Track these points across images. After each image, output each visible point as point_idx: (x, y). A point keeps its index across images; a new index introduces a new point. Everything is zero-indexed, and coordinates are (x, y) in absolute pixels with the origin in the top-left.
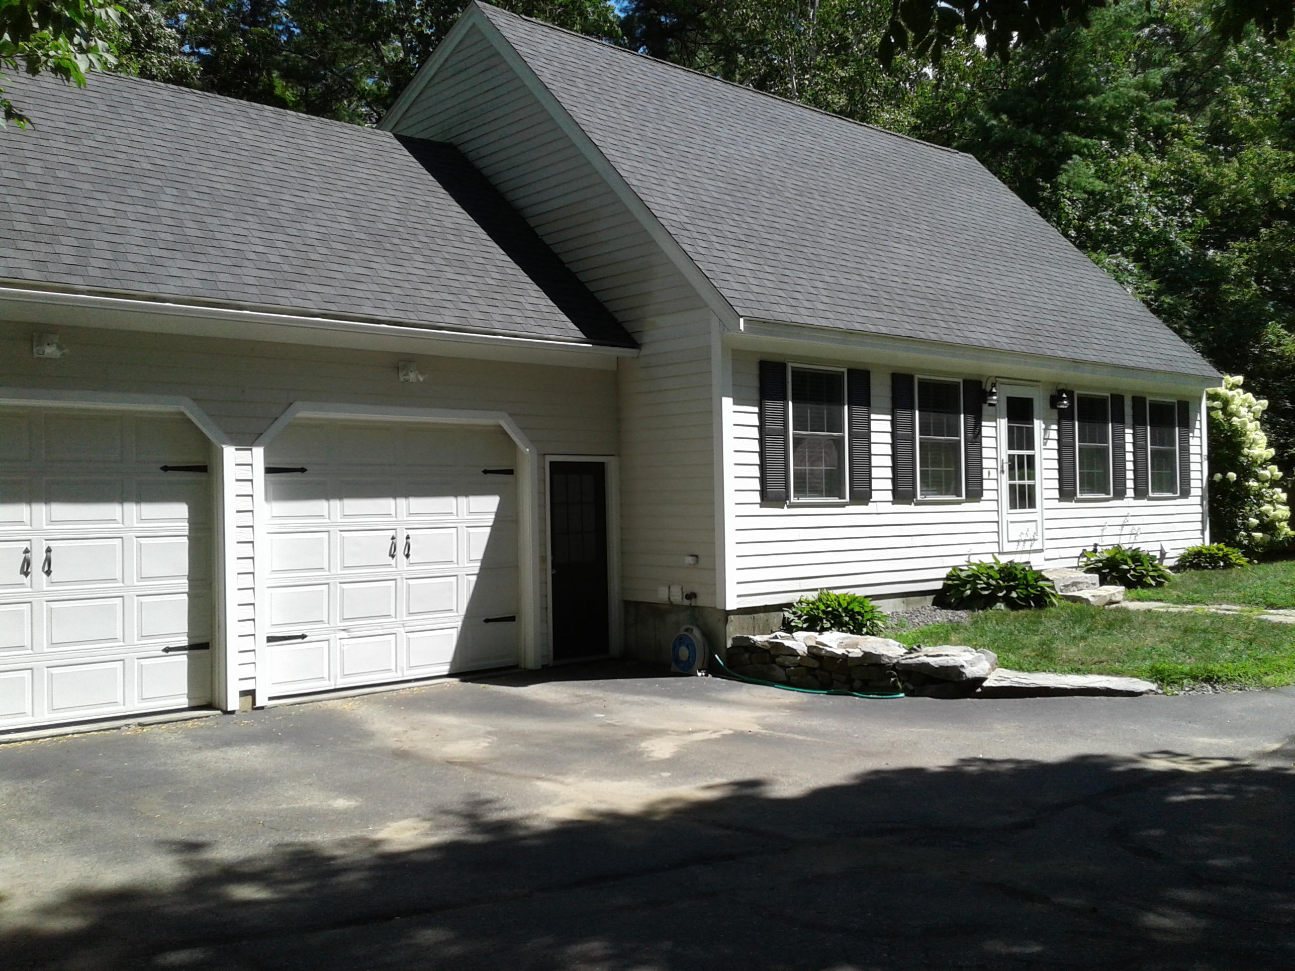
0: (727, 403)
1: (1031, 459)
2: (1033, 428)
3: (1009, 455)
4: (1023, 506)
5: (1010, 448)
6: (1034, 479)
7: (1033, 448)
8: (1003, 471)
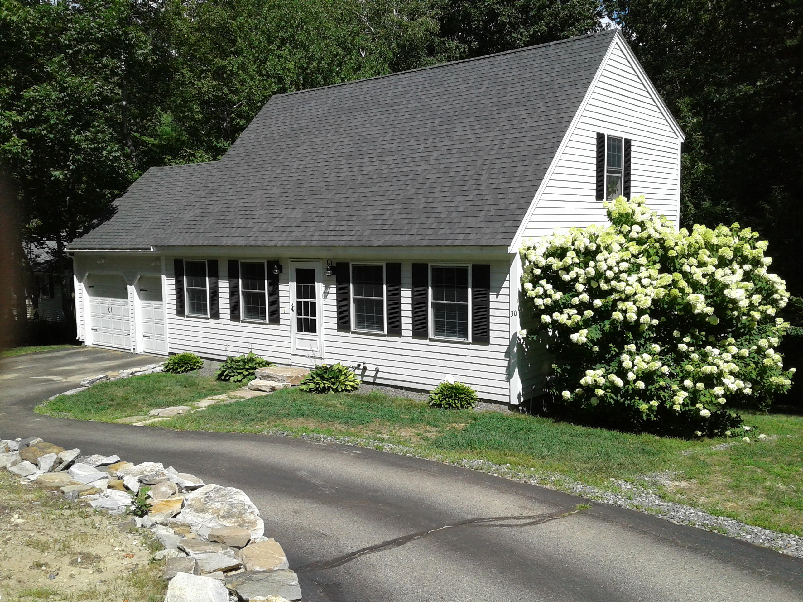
0: (164, 277)
1: (314, 304)
2: (315, 286)
3: (297, 302)
4: (307, 330)
5: (297, 298)
6: (315, 316)
7: (315, 299)
8: (293, 310)
